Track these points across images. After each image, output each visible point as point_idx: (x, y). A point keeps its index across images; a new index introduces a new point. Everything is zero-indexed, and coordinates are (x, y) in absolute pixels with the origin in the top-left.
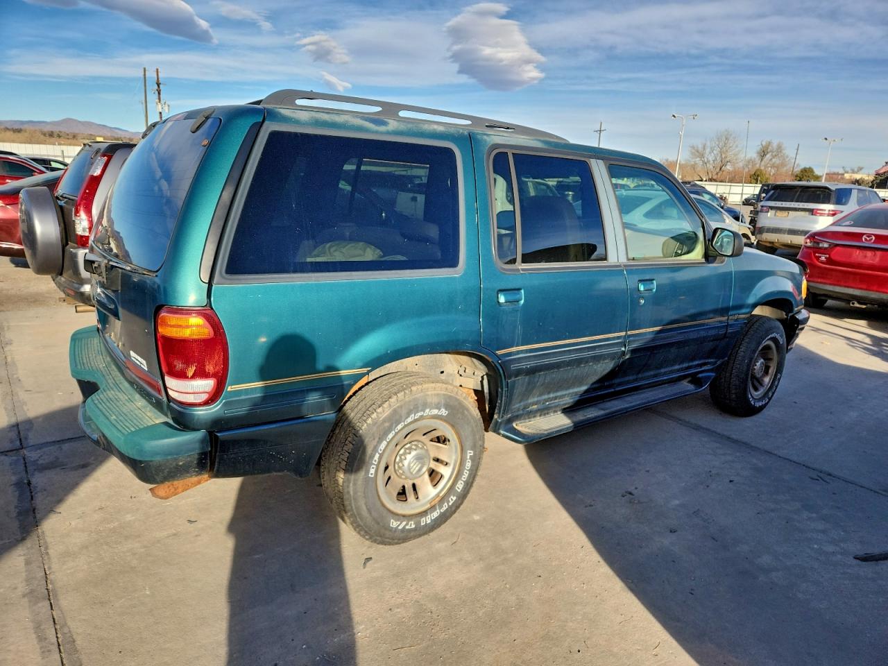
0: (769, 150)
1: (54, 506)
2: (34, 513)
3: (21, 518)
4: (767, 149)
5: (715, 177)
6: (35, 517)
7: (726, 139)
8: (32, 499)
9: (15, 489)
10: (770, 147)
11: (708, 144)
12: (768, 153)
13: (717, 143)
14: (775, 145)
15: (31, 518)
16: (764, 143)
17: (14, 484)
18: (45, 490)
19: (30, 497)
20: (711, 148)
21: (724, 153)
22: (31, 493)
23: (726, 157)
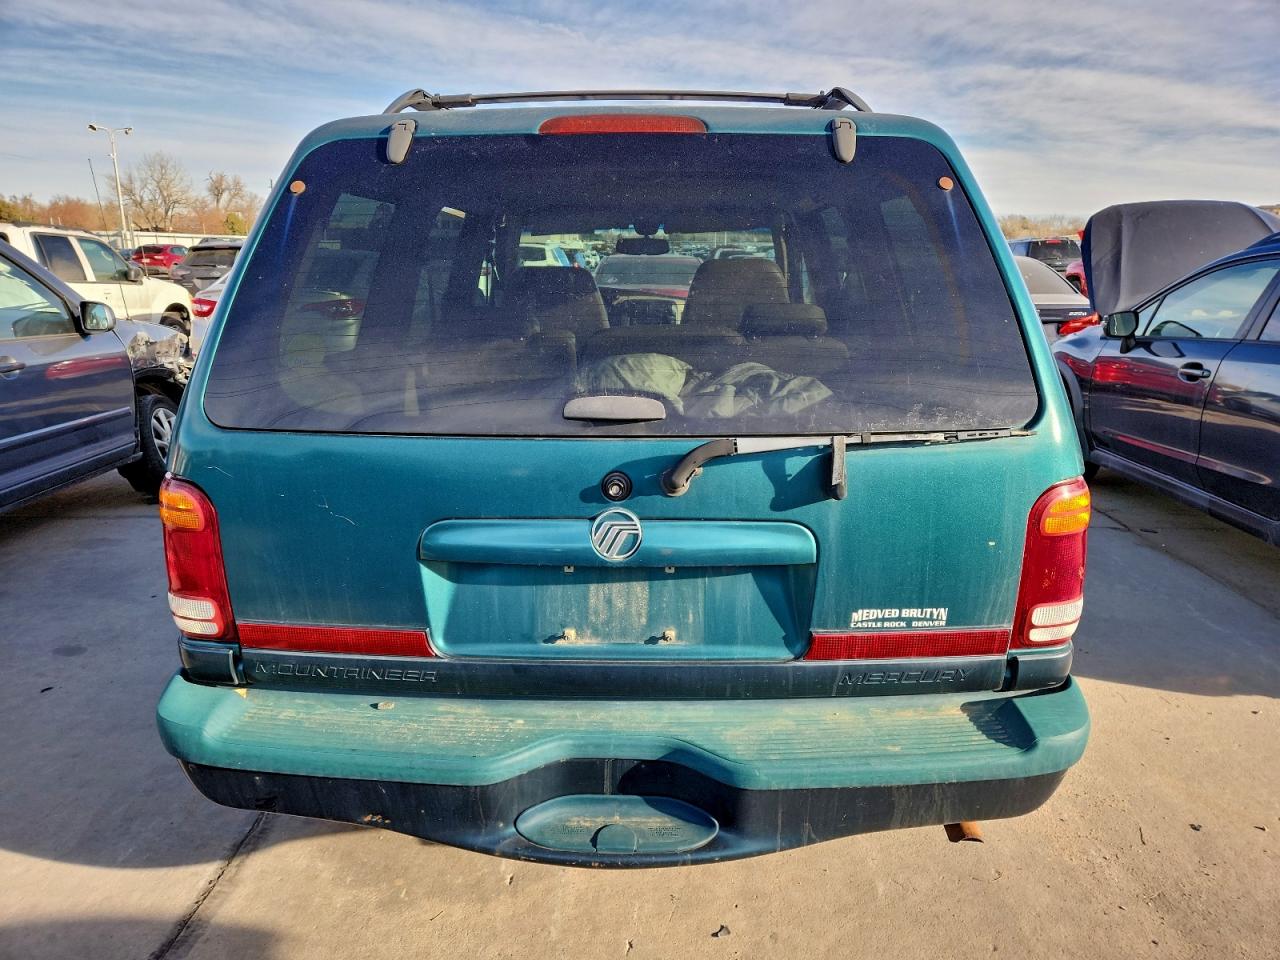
0: (223, 187)
4: (221, 184)
5: (161, 226)
7: (162, 167)
10: (224, 183)
11: (135, 174)
12: (223, 191)
13: (150, 173)
14: (229, 180)
16: (214, 177)
20: (142, 181)
21: (167, 189)
23: (170, 195)
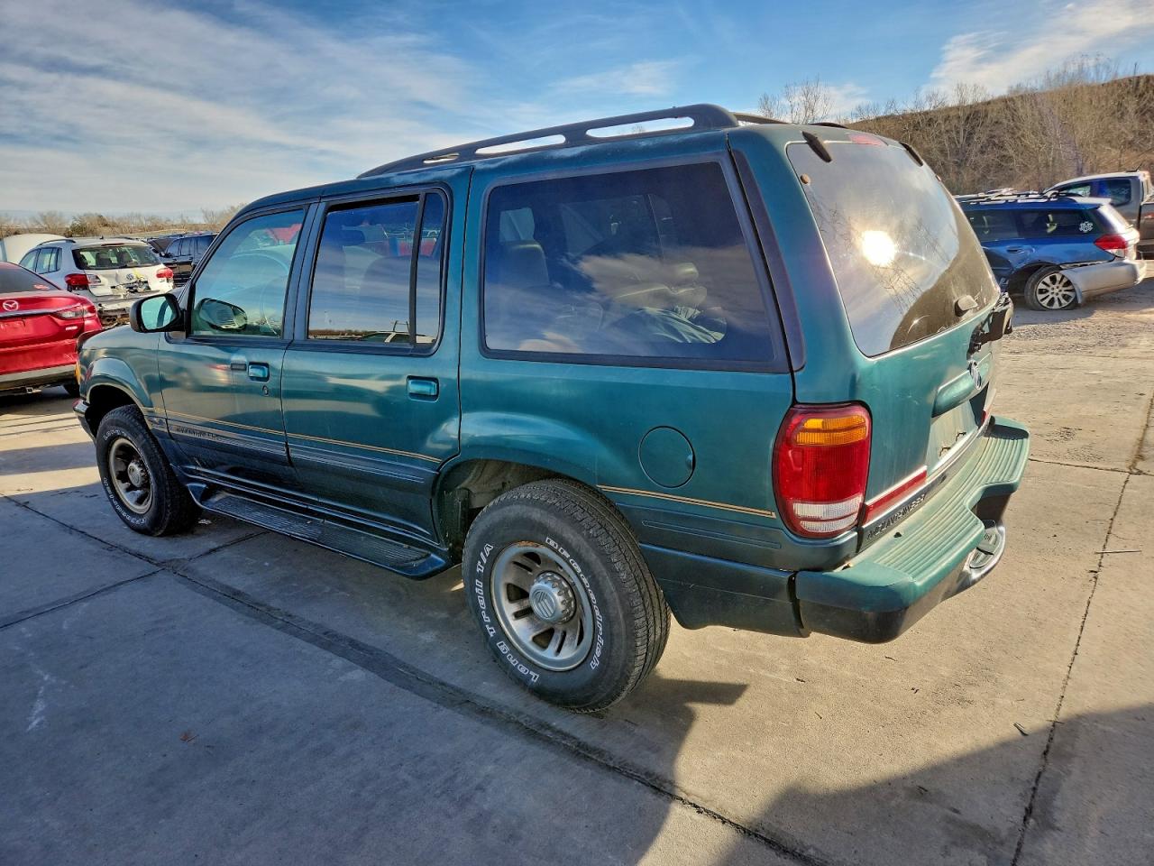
1: (1016, 741)
2: (1048, 747)
3: (1068, 749)
6: (1051, 739)
8: (1039, 775)
9: (1057, 815)
15: (1057, 739)
17: (1053, 828)
18: (1012, 779)
19: (1041, 779)
22: (1034, 789)
